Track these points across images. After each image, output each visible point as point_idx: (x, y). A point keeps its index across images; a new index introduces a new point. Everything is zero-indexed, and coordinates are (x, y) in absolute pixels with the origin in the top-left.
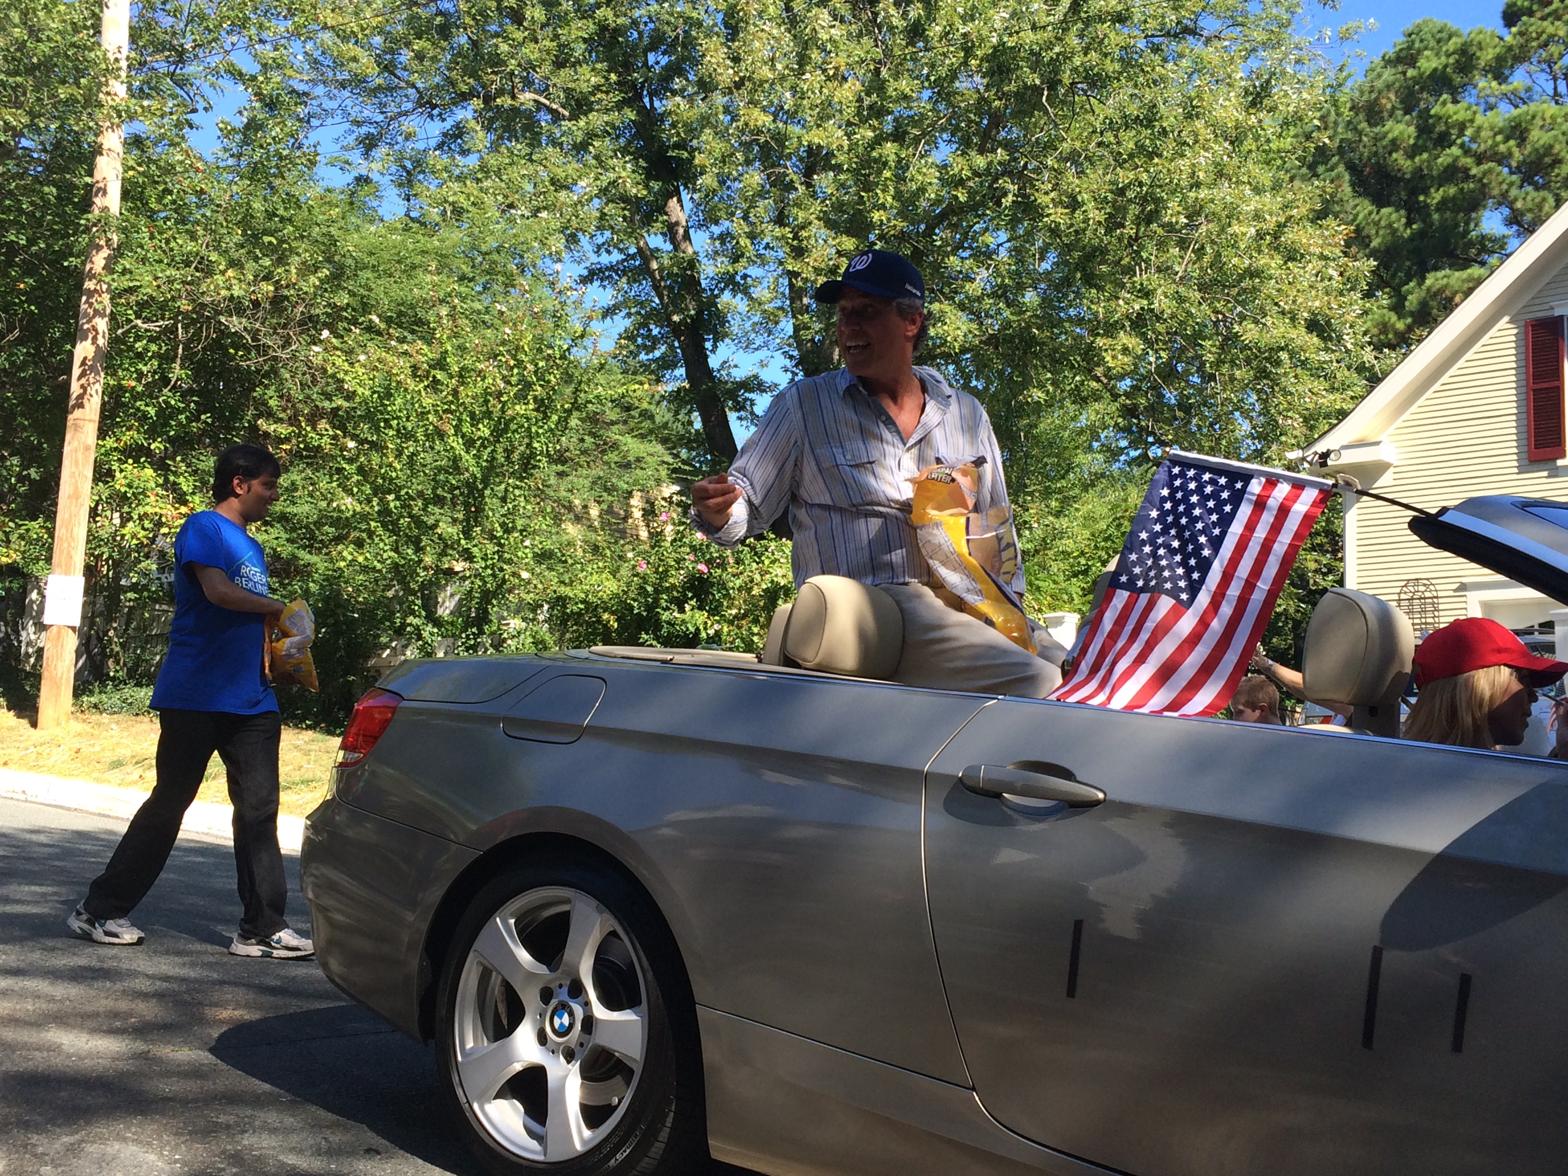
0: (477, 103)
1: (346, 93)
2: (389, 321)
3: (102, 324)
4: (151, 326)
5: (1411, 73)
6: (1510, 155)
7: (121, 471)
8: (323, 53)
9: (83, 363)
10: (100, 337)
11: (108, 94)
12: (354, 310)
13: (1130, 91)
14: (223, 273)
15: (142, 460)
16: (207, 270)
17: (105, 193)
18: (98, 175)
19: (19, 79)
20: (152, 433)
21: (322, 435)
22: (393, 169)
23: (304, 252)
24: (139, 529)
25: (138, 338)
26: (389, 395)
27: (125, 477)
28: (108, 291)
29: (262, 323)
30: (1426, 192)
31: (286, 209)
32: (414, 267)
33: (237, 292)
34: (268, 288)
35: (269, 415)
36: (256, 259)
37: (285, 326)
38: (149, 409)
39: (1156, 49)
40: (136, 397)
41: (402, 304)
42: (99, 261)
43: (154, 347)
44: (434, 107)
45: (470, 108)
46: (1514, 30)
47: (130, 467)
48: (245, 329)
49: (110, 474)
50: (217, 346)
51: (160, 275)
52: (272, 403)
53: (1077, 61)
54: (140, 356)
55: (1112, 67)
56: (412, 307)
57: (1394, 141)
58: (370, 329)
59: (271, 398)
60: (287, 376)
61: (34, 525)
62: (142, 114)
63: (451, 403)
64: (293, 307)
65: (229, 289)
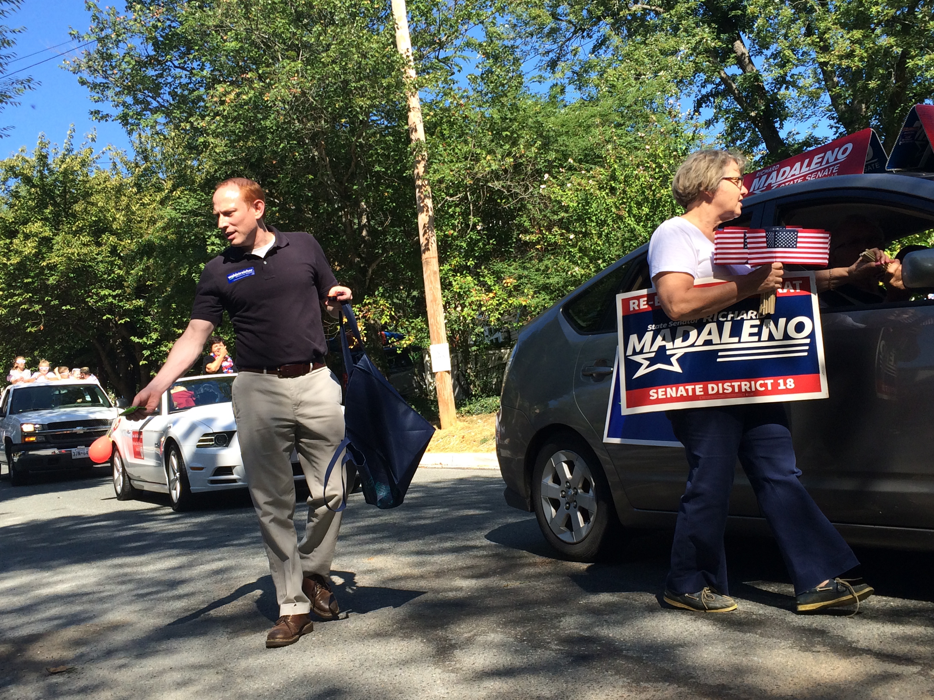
0: (608, 20)
2: (580, 161)
3: (429, 202)
4: (454, 198)
7: (455, 281)
9: (424, 227)
10: (430, 210)
11: (407, 77)
12: (560, 160)
14: (485, 158)
15: (464, 272)
16: (477, 159)
17: (416, 131)
18: (410, 123)
19: (362, 82)
20: (467, 257)
21: (555, 235)
23: (526, 135)
24: (470, 311)
25: (450, 207)
26: (588, 203)
27: (458, 284)
28: (429, 184)
29: (511, 181)
31: (511, 113)
32: (589, 126)
33: (494, 167)
34: (510, 160)
35: (526, 231)
36: (501, 146)
37: (523, 180)
38: (462, 244)
40: (455, 238)
41: (586, 149)
42: (420, 169)
43: (458, 210)
44: (584, 30)
47: (459, 278)
48: (503, 186)
49: (450, 284)
50: (491, 200)
51: (453, 168)
52: (527, 224)
54: (452, 216)
56: (592, 149)
58: (571, 168)
59: (525, 222)
60: (531, 207)
61: (419, 320)
62: (426, 83)
63: (623, 198)
64: (526, 168)
65: (490, 166)
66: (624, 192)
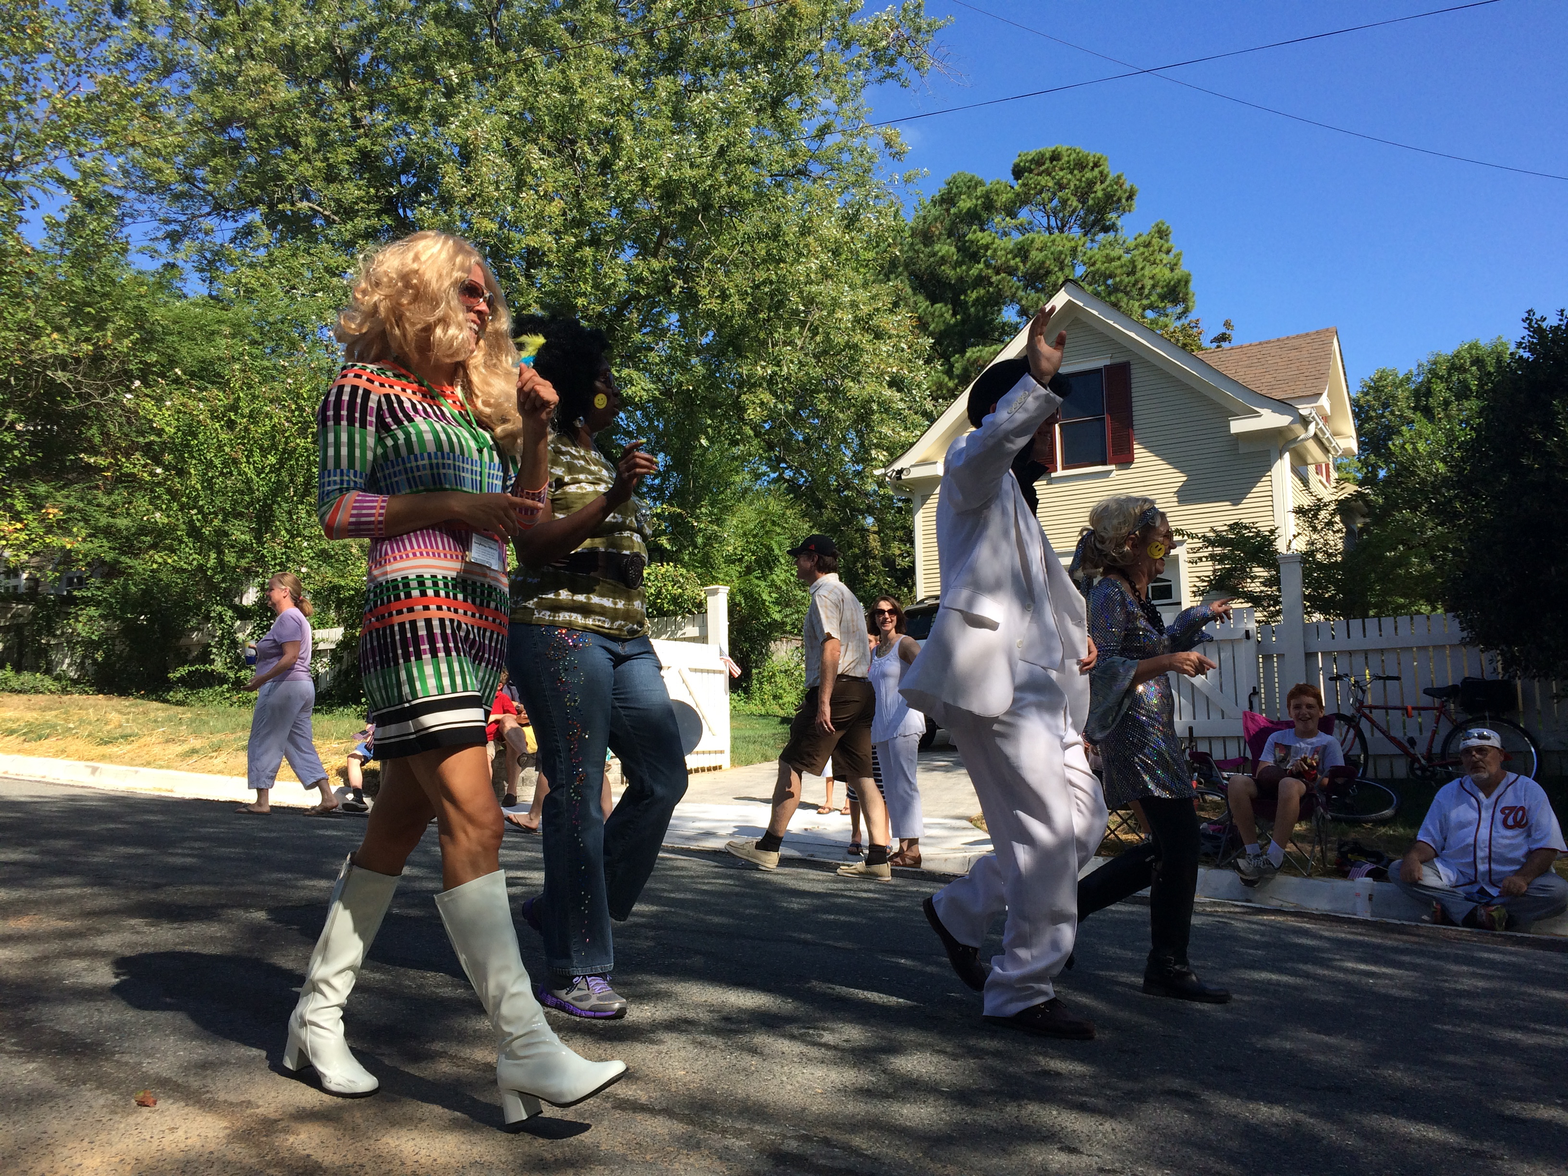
0: (262, 208)
1: (154, 197)
2: (193, 375)
5: (952, 211)
6: (1017, 269)
8: (134, 166)
12: (162, 366)
13: (761, 214)
14: (49, 336)
16: (36, 333)
21: (135, 465)
22: (195, 258)
23: (119, 320)
26: (192, 433)
29: (83, 376)
30: (965, 292)
31: (102, 286)
32: (213, 333)
33: (62, 350)
34: (88, 347)
35: (92, 449)
36: (78, 326)
37: (102, 379)
39: (779, 185)
41: (203, 362)
44: (227, 210)
45: (258, 212)
46: (1020, 181)
48: (69, 380)
50: (47, 394)
52: (96, 439)
53: (723, 191)
55: (748, 196)
56: (212, 363)
57: (942, 257)
58: (177, 381)
59: (93, 435)
60: (107, 418)
63: (244, 437)
64: (110, 363)
65: (55, 348)
66: (246, 429)
